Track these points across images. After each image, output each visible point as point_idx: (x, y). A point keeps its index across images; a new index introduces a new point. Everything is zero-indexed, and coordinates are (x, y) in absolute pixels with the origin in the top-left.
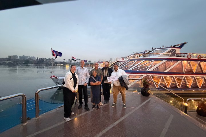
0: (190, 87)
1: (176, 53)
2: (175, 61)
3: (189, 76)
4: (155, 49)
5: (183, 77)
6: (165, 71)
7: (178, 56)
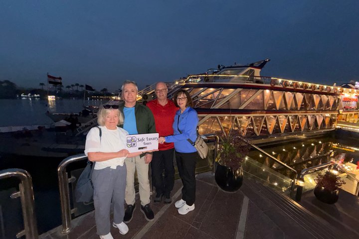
0: (271, 131)
1: (255, 75)
2: (255, 90)
3: (271, 116)
4: (224, 68)
5: (263, 117)
6: (240, 108)
7: (258, 82)
